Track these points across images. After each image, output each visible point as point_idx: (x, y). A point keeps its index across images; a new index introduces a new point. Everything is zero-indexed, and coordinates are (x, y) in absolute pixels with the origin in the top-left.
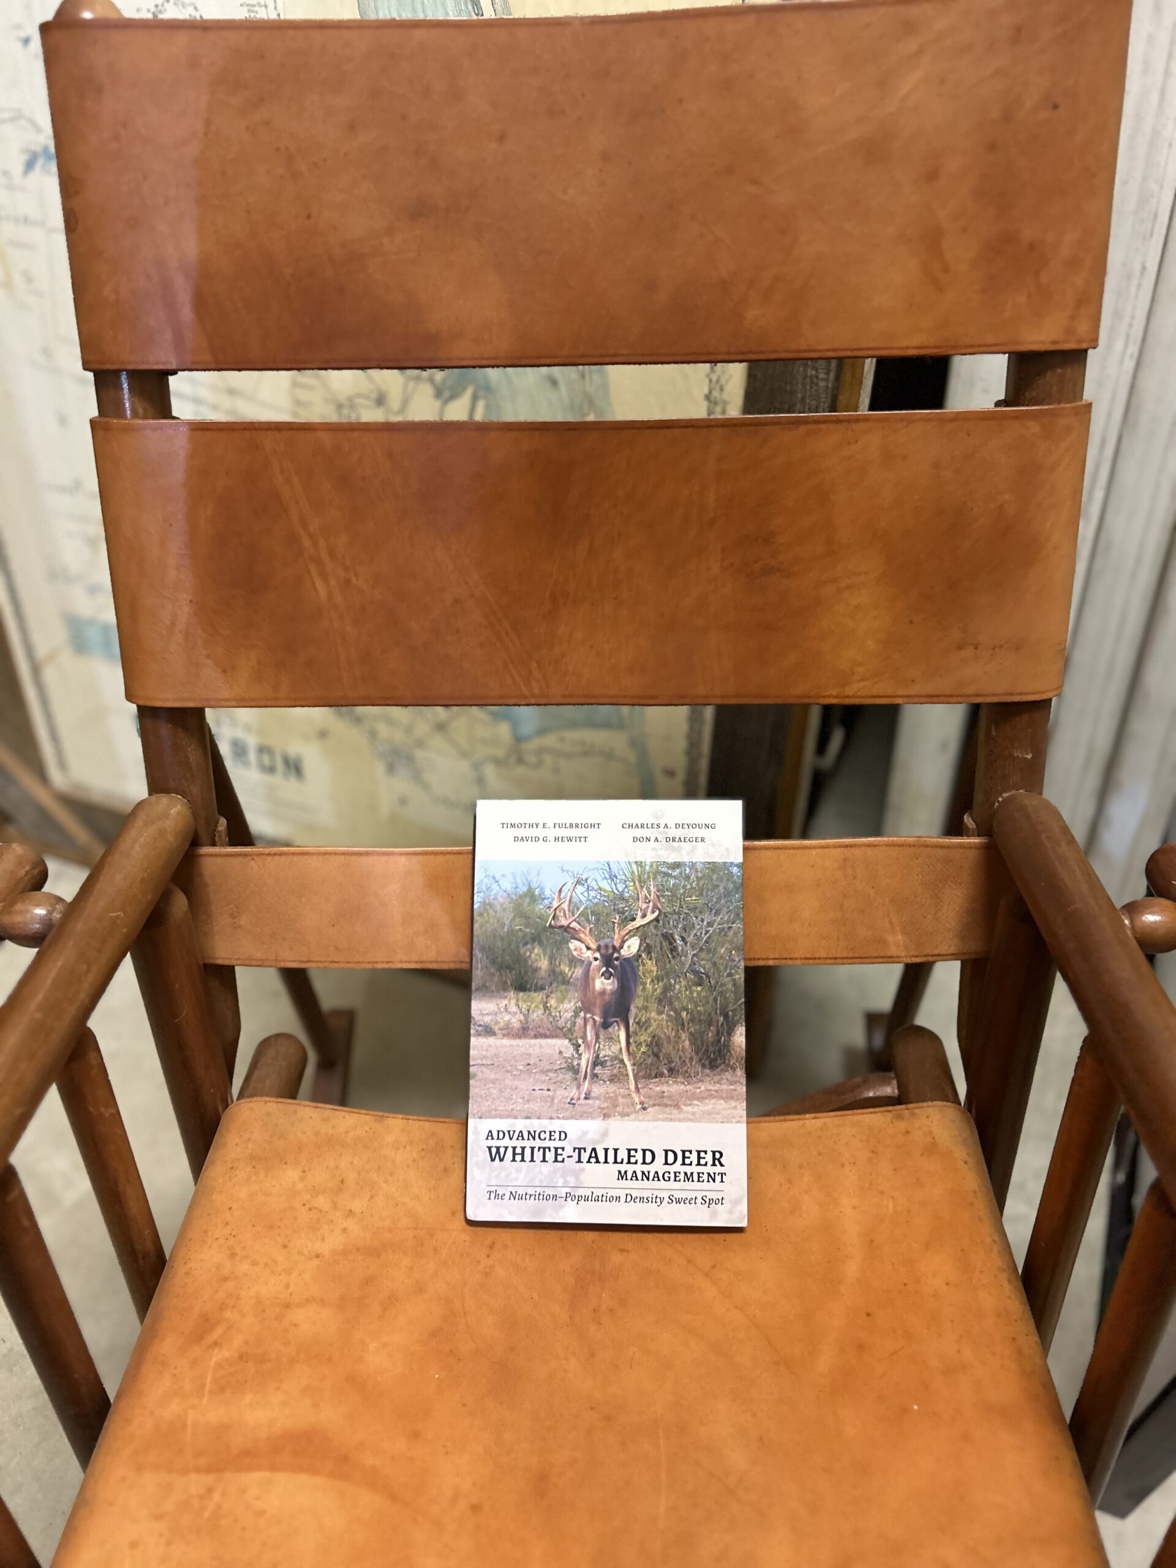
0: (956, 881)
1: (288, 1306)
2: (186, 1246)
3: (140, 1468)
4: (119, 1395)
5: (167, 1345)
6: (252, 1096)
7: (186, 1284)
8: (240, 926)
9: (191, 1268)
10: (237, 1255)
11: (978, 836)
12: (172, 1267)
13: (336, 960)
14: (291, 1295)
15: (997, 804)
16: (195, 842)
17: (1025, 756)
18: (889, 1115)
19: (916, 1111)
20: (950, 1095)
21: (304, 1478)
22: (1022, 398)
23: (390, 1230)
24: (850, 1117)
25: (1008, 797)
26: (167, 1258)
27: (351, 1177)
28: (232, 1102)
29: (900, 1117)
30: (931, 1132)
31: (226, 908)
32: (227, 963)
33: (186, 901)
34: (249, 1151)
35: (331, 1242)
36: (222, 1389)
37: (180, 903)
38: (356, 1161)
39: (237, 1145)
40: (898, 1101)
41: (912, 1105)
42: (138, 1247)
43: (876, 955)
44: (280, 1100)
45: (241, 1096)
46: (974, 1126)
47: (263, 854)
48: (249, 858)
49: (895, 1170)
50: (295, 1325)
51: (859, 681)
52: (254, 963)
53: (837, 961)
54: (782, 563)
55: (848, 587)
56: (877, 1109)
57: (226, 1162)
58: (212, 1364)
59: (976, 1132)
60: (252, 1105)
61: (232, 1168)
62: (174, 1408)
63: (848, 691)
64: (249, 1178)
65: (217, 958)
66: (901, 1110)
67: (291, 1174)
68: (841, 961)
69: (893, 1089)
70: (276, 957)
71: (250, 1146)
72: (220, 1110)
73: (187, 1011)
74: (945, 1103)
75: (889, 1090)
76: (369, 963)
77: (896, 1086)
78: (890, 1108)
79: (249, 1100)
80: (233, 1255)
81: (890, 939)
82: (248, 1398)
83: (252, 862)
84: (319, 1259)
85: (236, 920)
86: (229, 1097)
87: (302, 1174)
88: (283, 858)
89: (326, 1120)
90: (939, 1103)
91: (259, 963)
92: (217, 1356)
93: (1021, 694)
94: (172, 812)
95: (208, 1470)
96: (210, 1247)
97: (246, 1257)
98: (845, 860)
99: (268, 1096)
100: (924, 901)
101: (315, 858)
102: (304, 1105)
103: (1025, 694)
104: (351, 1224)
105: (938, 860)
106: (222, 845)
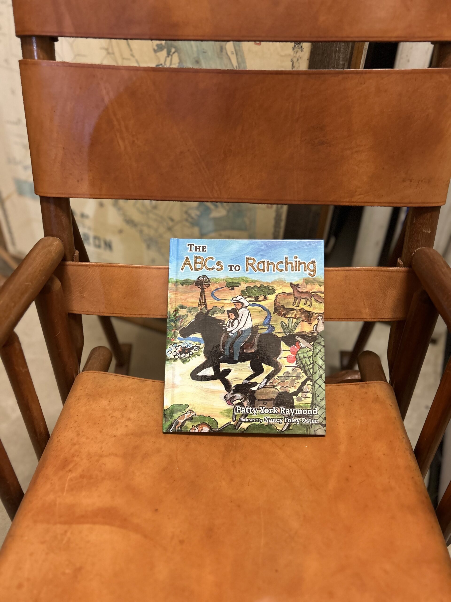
0: (393, 287)
1: (101, 456)
2: (58, 430)
3: (35, 522)
4: (28, 491)
5: (49, 470)
6: (88, 370)
7: (57, 445)
8: (84, 297)
9: (60, 439)
10: (80, 435)
11: (404, 267)
12: (52, 439)
13: (125, 313)
14: (103, 452)
15: (414, 253)
16: (64, 259)
17: (428, 232)
18: (358, 386)
19: (370, 384)
20: (384, 378)
21: (107, 527)
22: (441, 64)
23: (146, 427)
24: (342, 386)
25: (418, 250)
26: (50, 435)
27: (130, 404)
28: (80, 372)
29: (363, 387)
30: (376, 393)
31: (78, 289)
32: (78, 313)
33: (60, 283)
34: (86, 393)
35: (120, 431)
36: (72, 490)
37: (57, 284)
38: (132, 398)
39: (81, 390)
40: (361, 380)
41: (368, 382)
42: (38, 430)
43: (357, 318)
44: (100, 372)
45: (83, 370)
46: (394, 392)
47: (94, 266)
48: (88, 267)
49: (361, 408)
50: (104, 464)
51: (359, 195)
52: (90, 313)
53: (340, 320)
54: (328, 139)
55: (357, 152)
56: (353, 383)
57: (76, 397)
58: (68, 478)
59: (394, 394)
60: (88, 374)
61: (79, 399)
62: (51, 497)
63: (354, 200)
64: (86, 404)
65: (74, 311)
66: (363, 384)
67: (104, 402)
68: (342, 320)
69: (359, 376)
70: (99, 311)
71: (87, 390)
72: (75, 376)
73: (60, 332)
74: (382, 382)
75: (357, 376)
76: (140, 315)
77: (360, 375)
78: (358, 383)
79: (87, 372)
80: (78, 435)
81: (363, 311)
82: (84, 493)
83: (90, 269)
84: (116, 437)
85: (82, 294)
86: (78, 371)
87: (109, 403)
88: (103, 268)
89: (119, 381)
90: (379, 381)
91: (92, 313)
92: (71, 475)
93: (428, 203)
94: (54, 244)
95: (65, 523)
96: (68, 431)
97: (84, 435)
98: (346, 276)
99: (95, 370)
100: (379, 295)
101: (116, 268)
102: (110, 374)
103: (431, 203)
104: (129, 423)
105: (386, 277)
106: (76, 261)
